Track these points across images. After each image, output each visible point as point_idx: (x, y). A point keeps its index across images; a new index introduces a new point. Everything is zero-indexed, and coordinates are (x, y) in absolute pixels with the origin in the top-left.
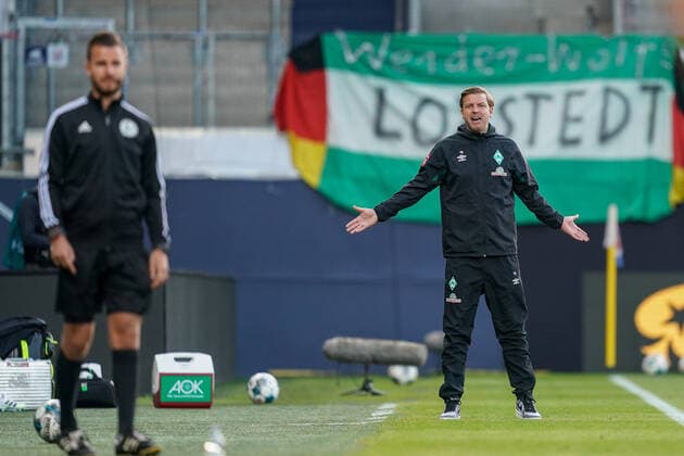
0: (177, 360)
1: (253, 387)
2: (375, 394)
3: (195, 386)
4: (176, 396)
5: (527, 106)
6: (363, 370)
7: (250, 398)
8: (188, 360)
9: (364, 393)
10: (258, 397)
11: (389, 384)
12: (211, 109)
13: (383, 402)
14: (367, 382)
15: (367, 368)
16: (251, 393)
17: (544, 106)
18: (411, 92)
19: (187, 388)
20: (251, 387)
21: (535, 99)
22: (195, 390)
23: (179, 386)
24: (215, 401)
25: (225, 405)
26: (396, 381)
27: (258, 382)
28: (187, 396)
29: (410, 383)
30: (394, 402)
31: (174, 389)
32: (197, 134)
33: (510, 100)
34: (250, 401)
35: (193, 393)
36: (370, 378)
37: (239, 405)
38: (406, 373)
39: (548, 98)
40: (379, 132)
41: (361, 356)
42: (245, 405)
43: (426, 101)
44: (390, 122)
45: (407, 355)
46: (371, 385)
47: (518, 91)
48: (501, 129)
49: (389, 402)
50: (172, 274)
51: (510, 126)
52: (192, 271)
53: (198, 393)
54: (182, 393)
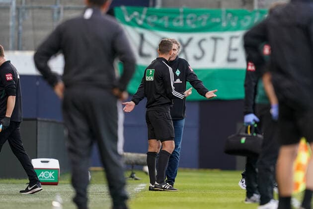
0: (42, 162)
2: (136, 179)
3: (51, 174)
4: (41, 179)
5: (212, 43)
6: (131, 169)
8: (47, 162)
9: (131, 178)
13: (140, 183)
14: (133, 173)
15: (133, 167)
17: (219, 42)
18: (157, 35)
19: (47, 175)
21: (215, 39)
22: (50, 177)
23: (43, 174)
24: (60, 182)
25: (64, 184)
26: (146, 173)
28: (47, 179)
30: (145, 183)
31: (40, 175)
33: (204, 40)
35: (49, 178)
36: (134, 172)
39: (222, 39)
40: (141, 54)
41: (130, 161)
44: (146, 49)
46: (135, 175)
47: (208, 35)
48: (199, 54)
49: (143, 183)
50: (41, 121)
51: (203, 52)
52: (50, 120)
53: (52, 178)
54: (44, 178)
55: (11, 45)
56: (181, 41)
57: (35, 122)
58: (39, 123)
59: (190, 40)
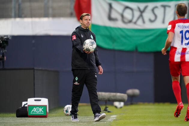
1: (66, 110)
2: (109, 112)
3: (41, 110)
4: (34, 113)
5: (162, 9)
6: (105, 103)
7: (65, 114)
9: (105, 111)
10: (67, 113)
11: (114, 108)
12: (50, 11)
13: (112, 115)
14: (106, 108)
15: (106, 103)
16: (65, 112)
17: (168, 9)
18: (122, 4)
19: (38, 110)
20: (65, 110)
21: (164, 7)
22: (40, 111)
23: (35, 110)
24: (48, 115)
25: (56, 116)
26: (116, 107)
27: (67, 108)
28: (38, 113)
29: (121, 108)
30: (116, 115)
31: (33, 111)
32: (45, 20)
33: (156, 7)
34: (64, 115)
35: (40, 112)
36: (107, 106)
37: (60, 116)
38: (120, 104)
39: (169, 7)
40: (110, 19)
41: (104, 98)
42: (63, 116)
43: (127, 7)
44: (114, 15)
45: (120, 98)
46: (108, 109)
47: (159, 4)
48: (153, 18)
49: (114, 115)
50: (37, 70)
51: (156, 16)
52: (43, 69)
53: (42, 112)
54: (36, 112)
55: (13, 14)
56: (139, 8)
57: (33, 70)
58: (35, 71)
59: (146, 7)
